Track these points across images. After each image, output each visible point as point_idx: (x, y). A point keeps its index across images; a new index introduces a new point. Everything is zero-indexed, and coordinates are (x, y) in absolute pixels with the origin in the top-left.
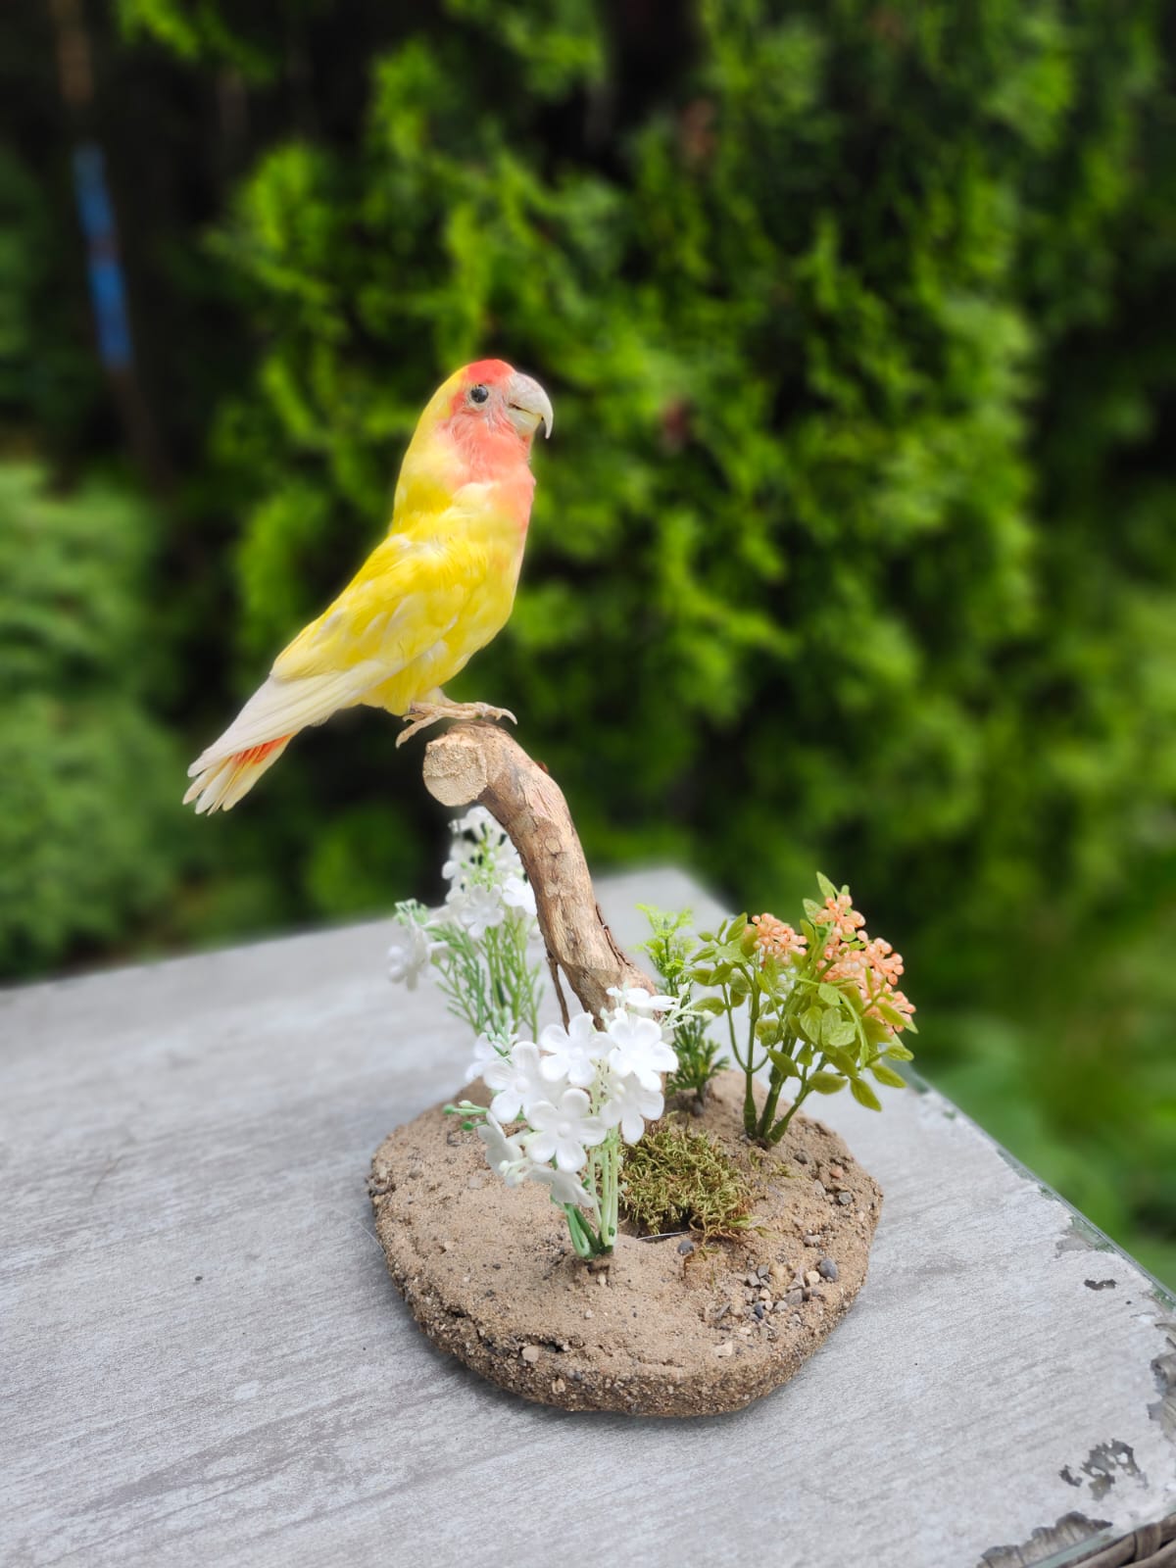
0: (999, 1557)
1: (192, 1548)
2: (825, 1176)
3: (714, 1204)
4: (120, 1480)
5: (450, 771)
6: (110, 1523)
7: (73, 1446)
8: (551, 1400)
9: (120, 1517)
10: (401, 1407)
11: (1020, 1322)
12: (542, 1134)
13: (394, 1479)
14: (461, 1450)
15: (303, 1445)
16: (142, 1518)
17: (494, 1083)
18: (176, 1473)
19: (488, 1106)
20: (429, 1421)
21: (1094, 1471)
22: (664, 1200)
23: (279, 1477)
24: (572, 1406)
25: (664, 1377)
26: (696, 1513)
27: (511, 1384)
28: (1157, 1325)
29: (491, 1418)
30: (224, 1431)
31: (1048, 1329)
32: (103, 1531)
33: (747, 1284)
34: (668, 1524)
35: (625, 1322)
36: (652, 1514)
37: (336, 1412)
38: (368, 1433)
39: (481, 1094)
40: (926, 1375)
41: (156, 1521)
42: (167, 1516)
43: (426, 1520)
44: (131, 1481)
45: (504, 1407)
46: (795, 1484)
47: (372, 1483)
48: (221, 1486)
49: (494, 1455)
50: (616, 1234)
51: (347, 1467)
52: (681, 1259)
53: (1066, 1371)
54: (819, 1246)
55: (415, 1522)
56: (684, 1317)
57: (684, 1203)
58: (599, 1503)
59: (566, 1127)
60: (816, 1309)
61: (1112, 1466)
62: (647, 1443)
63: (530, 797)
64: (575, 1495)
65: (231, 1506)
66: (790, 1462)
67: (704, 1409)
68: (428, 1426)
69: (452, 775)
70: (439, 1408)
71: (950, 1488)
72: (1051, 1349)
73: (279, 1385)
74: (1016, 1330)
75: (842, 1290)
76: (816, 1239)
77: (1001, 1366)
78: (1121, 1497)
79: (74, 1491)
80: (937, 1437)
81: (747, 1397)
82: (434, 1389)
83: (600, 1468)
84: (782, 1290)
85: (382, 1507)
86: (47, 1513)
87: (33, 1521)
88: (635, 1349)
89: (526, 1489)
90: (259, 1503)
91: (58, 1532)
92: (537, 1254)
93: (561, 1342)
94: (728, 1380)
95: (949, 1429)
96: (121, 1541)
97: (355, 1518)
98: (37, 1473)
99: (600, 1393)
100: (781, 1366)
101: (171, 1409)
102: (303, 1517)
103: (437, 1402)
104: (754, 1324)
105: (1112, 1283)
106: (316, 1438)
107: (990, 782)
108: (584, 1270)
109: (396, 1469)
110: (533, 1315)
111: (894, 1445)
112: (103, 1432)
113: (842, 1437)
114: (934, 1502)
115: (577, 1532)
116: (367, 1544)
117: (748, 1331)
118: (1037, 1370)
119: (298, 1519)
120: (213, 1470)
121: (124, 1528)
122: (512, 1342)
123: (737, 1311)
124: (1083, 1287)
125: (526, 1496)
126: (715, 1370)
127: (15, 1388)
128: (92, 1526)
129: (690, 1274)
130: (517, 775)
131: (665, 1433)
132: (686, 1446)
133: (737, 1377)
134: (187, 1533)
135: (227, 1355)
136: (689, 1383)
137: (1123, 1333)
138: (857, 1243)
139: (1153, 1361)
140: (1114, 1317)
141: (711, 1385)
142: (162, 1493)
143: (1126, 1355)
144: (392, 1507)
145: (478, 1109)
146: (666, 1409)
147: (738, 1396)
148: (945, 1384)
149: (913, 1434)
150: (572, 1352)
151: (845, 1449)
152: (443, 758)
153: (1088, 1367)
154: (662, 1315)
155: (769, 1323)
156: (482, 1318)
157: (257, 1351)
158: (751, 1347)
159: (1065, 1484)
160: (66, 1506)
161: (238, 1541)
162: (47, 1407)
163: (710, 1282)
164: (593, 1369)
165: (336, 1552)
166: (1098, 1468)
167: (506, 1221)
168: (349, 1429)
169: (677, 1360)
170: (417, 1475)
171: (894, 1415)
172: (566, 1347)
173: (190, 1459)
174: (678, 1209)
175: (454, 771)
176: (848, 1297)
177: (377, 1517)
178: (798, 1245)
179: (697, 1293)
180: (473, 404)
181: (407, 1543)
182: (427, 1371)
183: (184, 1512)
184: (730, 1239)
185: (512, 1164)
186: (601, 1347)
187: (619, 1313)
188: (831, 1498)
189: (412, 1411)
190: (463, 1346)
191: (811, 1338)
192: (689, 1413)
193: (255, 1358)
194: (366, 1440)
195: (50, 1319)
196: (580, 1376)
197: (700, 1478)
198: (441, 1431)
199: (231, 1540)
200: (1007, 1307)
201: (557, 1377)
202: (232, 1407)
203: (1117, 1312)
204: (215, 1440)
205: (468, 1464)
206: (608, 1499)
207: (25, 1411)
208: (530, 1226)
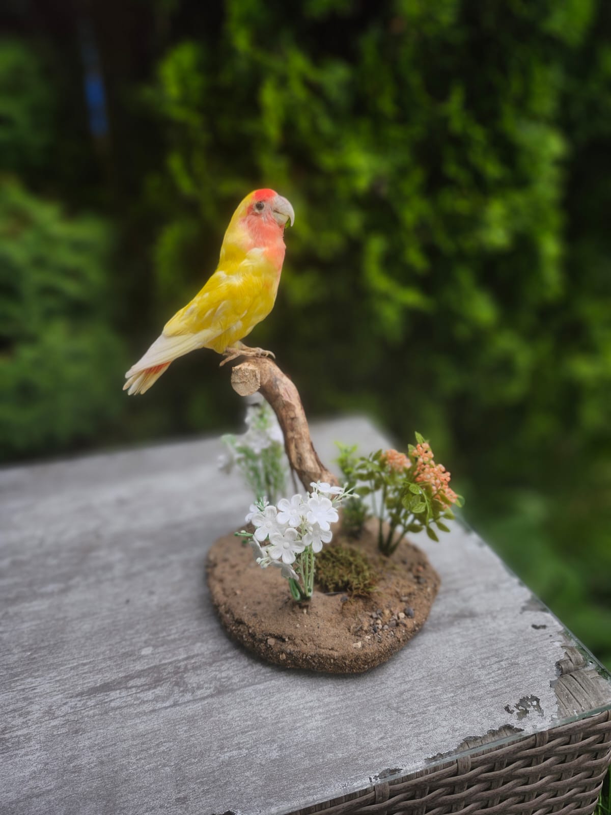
0: (470, 741)
1: (121, 714)
2: (414, 570)
3: (359, 581)
4: (91, 685)
5: (243, 380)
6: (87, 702)
7: (71, 670)
8: (279, 662)
9: (91, 700)
10: (214, 662)
11: (498, 641)
12: (276, 547)
13: (208, 692)
14: (239, 682)
15: (170, 675)
16: (100, 701)
17: (256, 523)
18: (115, 684)
19: (254, 534)
20: (226, 668)
21: (520, 708)
22: (336, 577)
23: (159, 688)
24: (289, 665)
25: (329, 655)
26: (339, 714)
27: (262, 654)
28: (562, 647)
29: (253, 669)
30: (136, 667)
31: (511, 645)
32: (84, 705)
33: (371, 617)
34: (326, 718)
35: (314, 630)
36: (320, 714)
37: (185, 662)
38: (199, 672)
39: (251, 528)
40: (451, 662)
41: (106, 702)
42: (111, 701)
43: (221, 710)
44: (96, 686)
45: (259, 664)
46: (385, 705)
47: (199, 693)
48: (134, 690)
49: (253, 685)
50: (312, 591)
51: (189, 685)
52: (341, 604)
53: (516, 664)
54: (407, 602)
55: (217, 710)
56: (341, 630)
57: (346, 579)
58: (298, 707)
59: (287, 544)
60: (401, 630)
61: (529, 706)
62: (321, 683)
63: (282, 391)
64: (287, 704)
65: (138, 699)
66: (384, 696)
67: (347, 670)
68: (225, 670)
69: (244, 382)
70: (231, 663)
71: (454, 711)
72: (511, 654)
73: (161, 649)
74: (496, 645)
75: (415, 622)
76: (405, 599)
77: (486, 660)
78: (530, 719)
79: (72, 688)
80: (452, 689)
81: (366, 666)
82: (229, 655)
83: (299, 693)
84: (387, 620)
85: (203, 703)
86: (60, 696)
87: (54, 699)
88: (318, 642)
89: (266, 700)
90: (150, 698)
91: (65, 704)
92: (278, 598)
93: (285, 637)
94: (358, 658)
95: (458, 686)
96: (91, 709)
97: (191, 707)
98: (56, 679)
99: (301, 660)
100: (383, 654)
101: (113, 657)
102: (169, 705)
103: (230, 660)
104: (372, 635)
105: (544, 627)
106: (176, 673)
108: (297, 607)
109: (210, 688)
110: (273, 625)
111: (432, 691)
112: (84, 665)
113: (408, 687)
114: (446, 716)
115: (287, 719)
116: (196, 718)
117: (369, 637)
118: (502, 663)
119: (167, 706)
120: (131, 683)
121: (93, 704)
122: (263, 636)
123: (365, 628)
124: (530, 628)
125: (265, 703)
126: (352, 654)
127: (46, 644)
128: (79, 703)
129: (345, 611)
130: (276, 381)
131: (330, 680)
132: (338, 686)
133: (362, 657)
134: (119, 708)
135: (139, 635)
136: (341, 658)
137: (545, 649)
138: (425, 602)
139: (557, 662)
140: (542, 642)
141: (350, 660)
142: (108, 691)
143: (545, 659)
144: (207, 703)
145: (249, 534)
146: (330, 669)
147: (362, 666)
148: (459, 667)
149: (441, 687)
150: (290, 642)
151: (409, 692)
152: (240, 374)
153: (526, 663)
154: (331, 629)
155: (379, 635)
156: (251, 625)
157: (152, 634)
158: (370, 645)
159: (506, 712)
160: (68, 694)
161: (140, 713)
162: (60, 653)
163: (354, 615)
164: (298, 650)
165: (182, 720)
166: (523, 707)
167: (265, 583)
168: (190, 670)
169: (336, 648)
170: (219, 691)
171: (433, 679)
172: (287, 640)
173: (121, 678)
174: (343, 582)
175: (245, 380)
176: (418, 625)
177: (200, 707)
178: (396, 600)
179: (348, 619)
180: (257, 211)
181: (212, 719)
182: (227, 646)
183: (118, 700)
184: (365, 597)
185: (262, 559)
186: (302, 641)
187: (311, 626)
188: (400, 712)
189: (218, 664)
190: (242, 636)
191: (398, 642)
192: (340, 671)
193: (151, 637)
194: (198, 675)
195: (61, 615)
196: (292, 653)
197: (343, 700)
198: (231, 673)
199: (138, 712)
200: (494, 634)
201: (282, 653)
202: (141, 657)
203: (544, 640)
204: (132, 671)
205: (242, 687)
206: (301, 706)
207: (51, 654)
208: (276, 586)
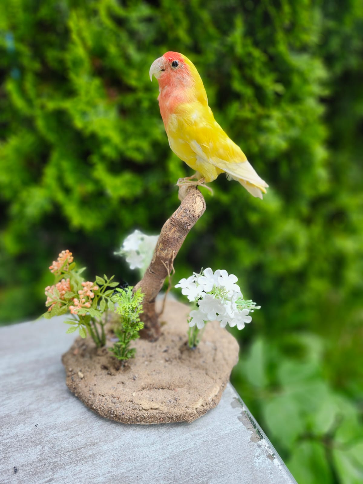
107: (311, 249)
